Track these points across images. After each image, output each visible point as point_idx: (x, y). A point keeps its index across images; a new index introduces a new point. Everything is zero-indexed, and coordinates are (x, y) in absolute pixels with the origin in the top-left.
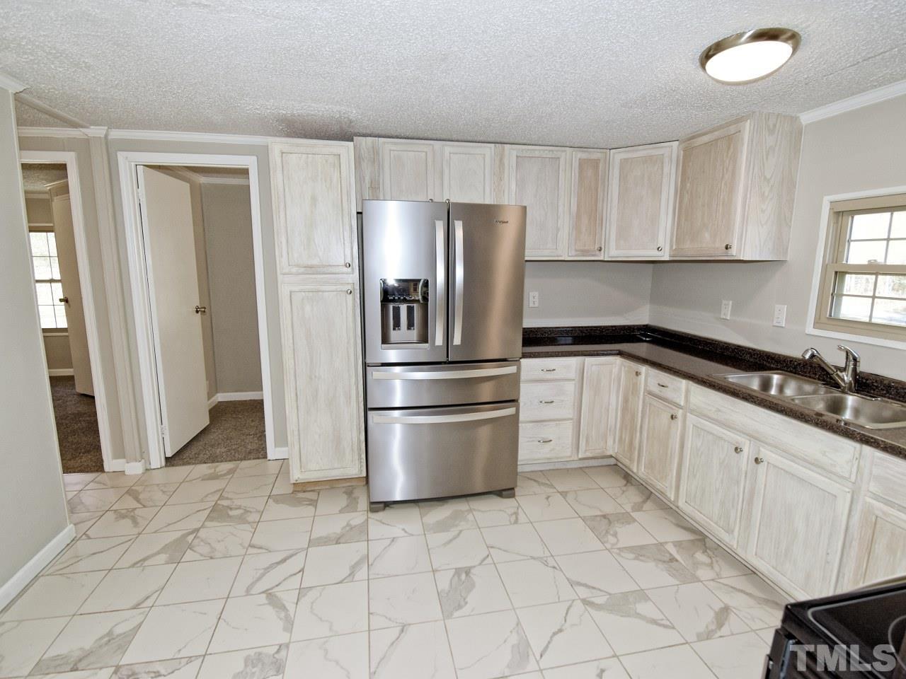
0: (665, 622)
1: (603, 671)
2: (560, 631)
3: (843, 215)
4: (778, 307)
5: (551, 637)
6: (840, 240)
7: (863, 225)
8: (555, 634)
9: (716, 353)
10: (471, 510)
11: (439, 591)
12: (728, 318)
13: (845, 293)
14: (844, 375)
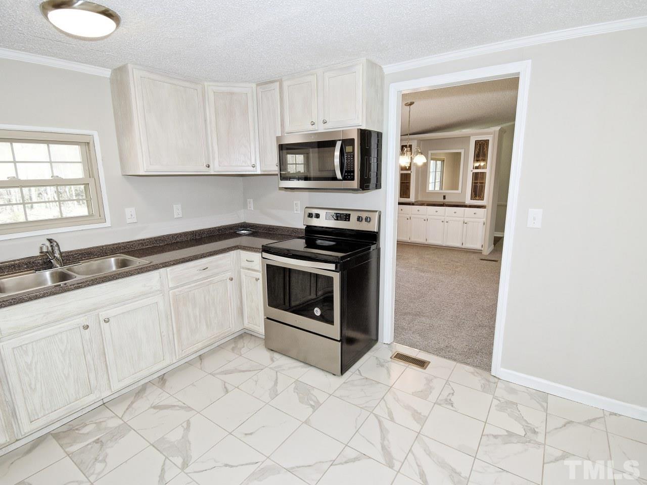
0: (184, 425)
2: (226, 465)
5: (236, 466)
8: (231, 466)
14: (57, 255)
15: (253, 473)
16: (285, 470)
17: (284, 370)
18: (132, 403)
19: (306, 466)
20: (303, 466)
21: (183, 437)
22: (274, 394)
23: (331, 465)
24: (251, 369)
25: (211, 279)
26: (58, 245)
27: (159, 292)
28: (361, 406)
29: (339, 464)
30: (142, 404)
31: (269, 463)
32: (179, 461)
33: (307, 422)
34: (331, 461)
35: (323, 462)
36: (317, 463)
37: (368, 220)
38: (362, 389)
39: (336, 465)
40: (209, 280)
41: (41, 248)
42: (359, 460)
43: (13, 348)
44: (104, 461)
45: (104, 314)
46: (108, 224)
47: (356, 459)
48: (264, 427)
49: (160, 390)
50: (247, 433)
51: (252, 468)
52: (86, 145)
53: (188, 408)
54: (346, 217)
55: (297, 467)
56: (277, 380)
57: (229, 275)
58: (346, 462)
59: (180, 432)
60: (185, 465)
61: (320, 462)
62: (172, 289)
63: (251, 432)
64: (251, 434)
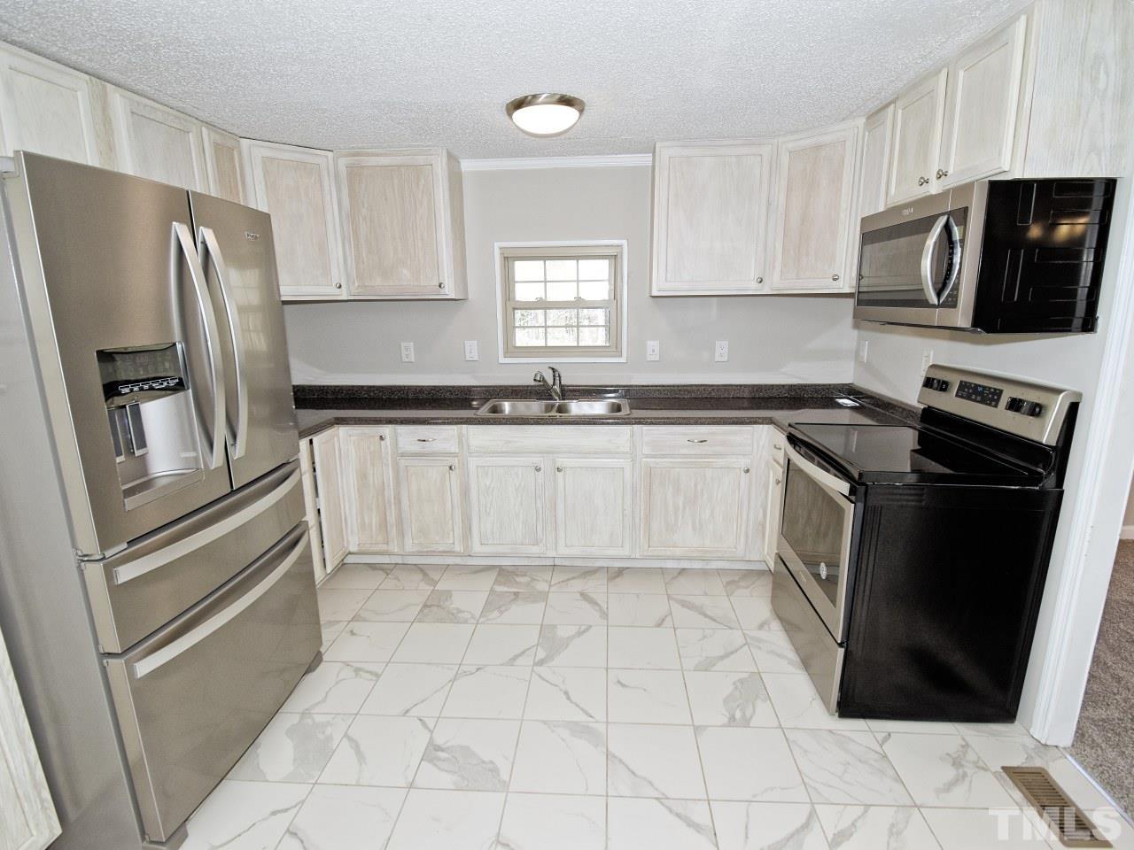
0: (583, 628)
1: (619, 682)
2: (566, 693)
3: (508, 259)
4: (468, 343)
5: (572, 702)
6: (509, 282)
7: (522, 269)
8: (568, 698)
9: (408, 399)
10: (305, 714)
11: (453, 787)
12: (413, 360)
13: (517, 324)
14: (557, 388)
15: (576, 723)
16: (605, 751)
17: (760, 648)
18: (573, 578)
19: (629, 769)
20: (626, 766)
21: (568, 638)
22: (706, 666)
23: (657, 799)
24: (718, 620)
25: (710, 460)
26: (559, 376)
27: (628, 456)
28: (806, 780)
29: (667, 807)
30: (578, 585)
31: (601, 728)
32: (541, 654)
33: (697, 729)
34: (663, 794)
35: (652, 785)
36: (645, 779)
37: (1036, 410)
38: (849, 763)
39: (663, 804)
40: (707, 460)
41: (536, 375)
42: (698, 832)
43: (477, 467)
44: (502, 613)
45: (561, 462)
46: (623, 360)
47: (697, 827)
48: (645, 690)
49: (606, 580)
50: (621, 680)
51: (583, 718)
52: (615, 258)
53: (605, 615)
54: (993, 397)
55: (620, 761)
56: (732, 653)
57: (743, 462)
58: (678, 815)
59: (572, 630)
60: (541, 663)
61: (650, 782)
62: (647, 456)
63: (627, 684)
64: (623, 686)
